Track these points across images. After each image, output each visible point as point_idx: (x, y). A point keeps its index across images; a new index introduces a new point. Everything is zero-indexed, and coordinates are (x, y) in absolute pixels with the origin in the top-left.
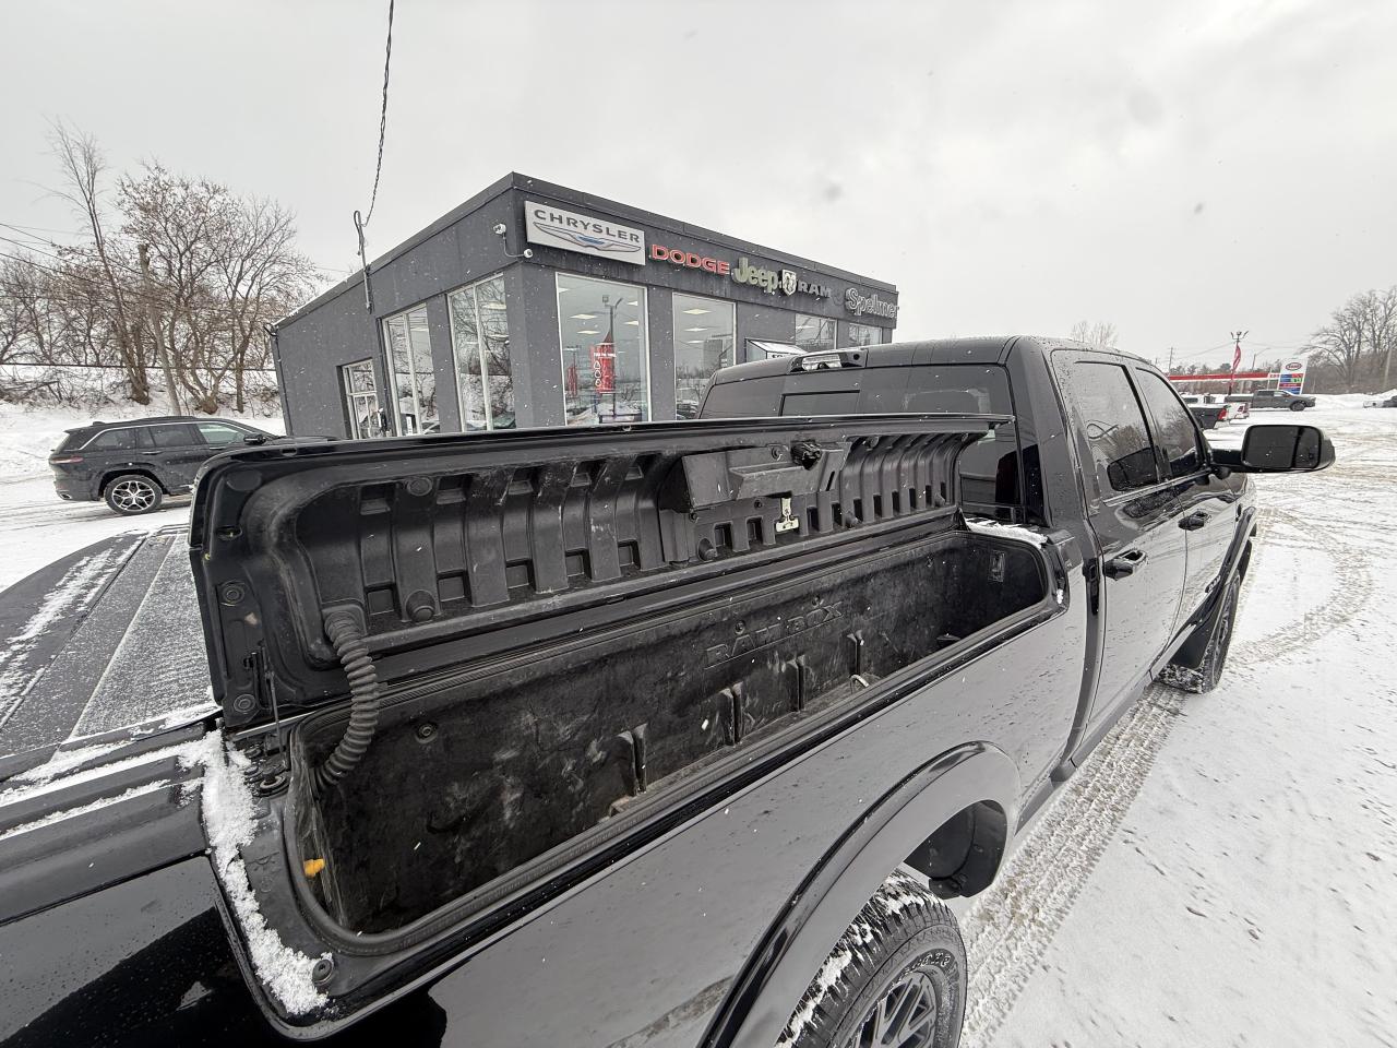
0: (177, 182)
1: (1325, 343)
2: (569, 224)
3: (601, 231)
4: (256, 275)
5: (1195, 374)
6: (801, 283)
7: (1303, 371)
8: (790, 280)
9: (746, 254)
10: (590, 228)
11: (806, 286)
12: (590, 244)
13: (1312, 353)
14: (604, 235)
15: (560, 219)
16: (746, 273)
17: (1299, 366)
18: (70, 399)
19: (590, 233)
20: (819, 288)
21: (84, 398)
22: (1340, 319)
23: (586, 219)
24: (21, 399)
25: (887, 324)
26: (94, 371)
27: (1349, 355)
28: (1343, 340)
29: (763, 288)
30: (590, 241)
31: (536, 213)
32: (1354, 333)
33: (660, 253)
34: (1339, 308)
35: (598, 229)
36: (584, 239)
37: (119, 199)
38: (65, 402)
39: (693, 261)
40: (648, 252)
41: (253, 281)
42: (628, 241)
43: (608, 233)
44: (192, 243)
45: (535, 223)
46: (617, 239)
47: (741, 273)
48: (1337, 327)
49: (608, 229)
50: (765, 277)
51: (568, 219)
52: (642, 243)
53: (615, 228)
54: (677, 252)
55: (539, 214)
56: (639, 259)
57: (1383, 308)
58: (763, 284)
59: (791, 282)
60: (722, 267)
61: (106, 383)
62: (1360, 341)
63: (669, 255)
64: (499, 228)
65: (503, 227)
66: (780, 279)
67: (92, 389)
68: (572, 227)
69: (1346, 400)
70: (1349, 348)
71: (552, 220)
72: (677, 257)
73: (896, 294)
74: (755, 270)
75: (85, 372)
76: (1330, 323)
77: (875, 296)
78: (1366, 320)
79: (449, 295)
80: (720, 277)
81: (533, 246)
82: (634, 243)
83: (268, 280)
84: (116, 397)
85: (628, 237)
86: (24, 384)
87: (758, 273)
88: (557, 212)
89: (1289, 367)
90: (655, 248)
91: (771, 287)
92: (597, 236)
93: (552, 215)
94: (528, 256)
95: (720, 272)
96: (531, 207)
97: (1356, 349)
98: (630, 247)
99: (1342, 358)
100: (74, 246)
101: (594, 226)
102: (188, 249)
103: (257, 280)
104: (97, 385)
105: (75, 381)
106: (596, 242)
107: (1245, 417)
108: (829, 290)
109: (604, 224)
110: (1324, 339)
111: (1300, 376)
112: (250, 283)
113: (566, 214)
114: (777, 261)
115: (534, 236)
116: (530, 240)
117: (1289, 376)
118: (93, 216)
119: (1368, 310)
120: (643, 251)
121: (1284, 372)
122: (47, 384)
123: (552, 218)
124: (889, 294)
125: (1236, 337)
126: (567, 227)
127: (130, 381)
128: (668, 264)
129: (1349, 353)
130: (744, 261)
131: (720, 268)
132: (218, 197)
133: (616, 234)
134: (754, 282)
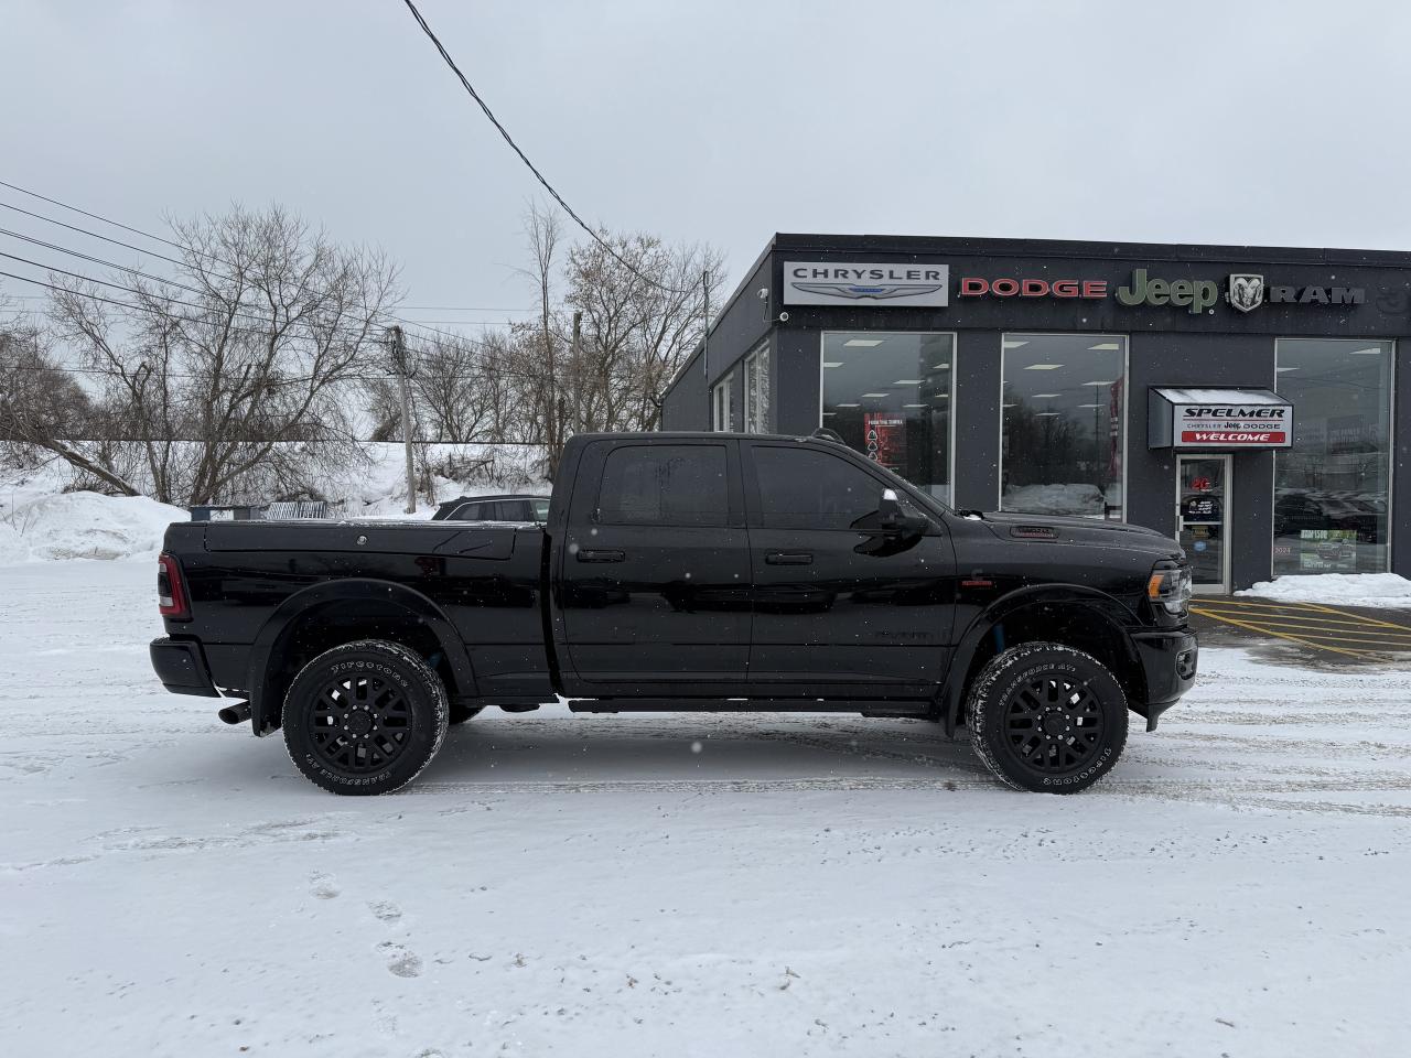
0: (616, 241)
2: (837, 276)
3: (881, 276)
4: (677, 334)
6: (1277, 290)
8: (1248, 287)
10: (866, 275)
12: (864, 294)
14: (885, 280)
15: (826, 274)
16: (1142, 290)
18: (499, 479)
19: (866, 281)
20: (1327, 291)
21: (509, 478)
23: (860, 267)
24: (463, 477)
26: (522, 449)
29: (1182, 308)
30: (864, 291)
31: (795, 273)
33: (973, 288)
35: (877, 275)
36: (855, 290)
37: (566, 268)
38: (495, 481)
39: (1035, 288)
40: (953, 288)
41: (674, 341)
42: (922, 281)
43: (892, 277)
44: (622, 305)
45: (793, 284)
46: (905, 281)
47: (1133, 291)
49: (891, 273)
50: (1184, 291)
51: (836, 271)
52: (944, 279)
53: (901, 269)
54: (1005, 281)
55: (800, 273)
56: (940, 299)
58: (1183, 303)
59: (1251, 291)
60: (1093, 289)
61: (529, 462)
63: (990, 288)
66: (1225, 289)
67: (518, 469)
68: (841, 279)
71: (816, 276)
72: (1003, 285)
74: (1163, 283)
75: (514, 450)
81: (790, 308)
82: (932, 281)
83: (688, 337)
84: (535, 477)
85: (923, 276)
86: (469, 462)
87: (1172, 286)
88: (820, 266)
90: (965, 283)
91: (1203, 304)
92: (875, 283)
93: (815, 270)
94: (784, 320)
95: (1089, 296)
96: (789, 268)
98: (930, 287)
100: (525, 323)
101: (872, 272)
102: (616, 312)
103: (678, 340)
104: (521, 464)
105: (506, 460)
106: (872, 290)
109: (885, 268)
112: (671, 343)
113: (831, 267)
115: (792, 297)
116: (786, 302)
118: (545, 288)
120: (945, 289)
122: (484, 463)
123: (816, 274)
126: (836, 281)
127: (548, 460)
128: (989, 297)
130: (1139, 273)
132: (651, 251)
133: (905, 276)
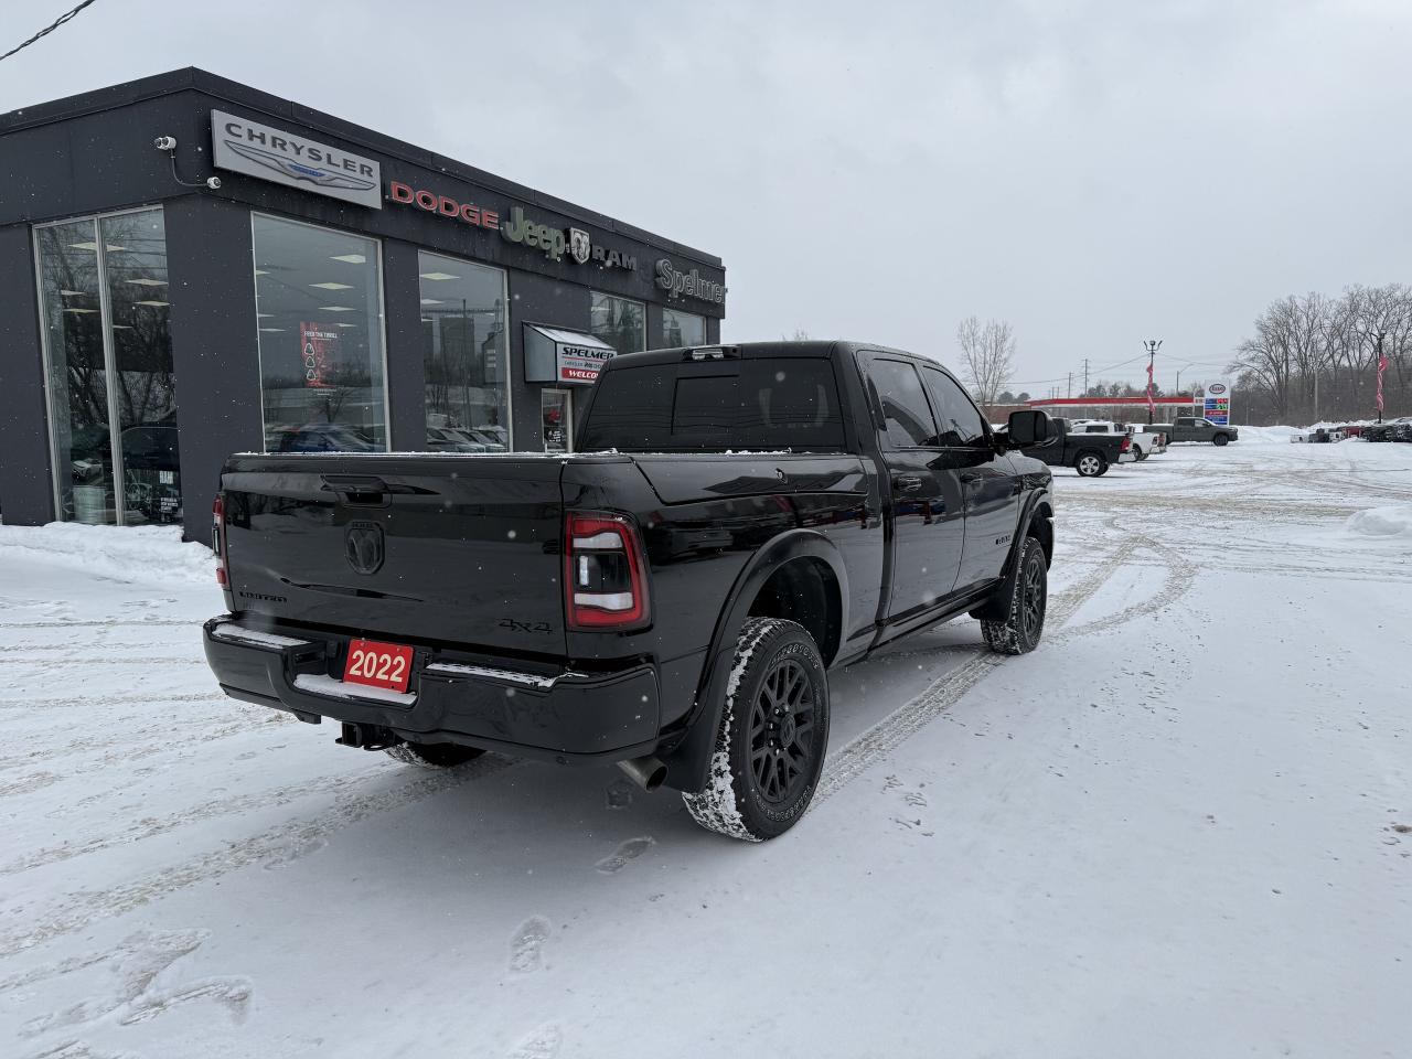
1: (1252, 359)
2: (274, 145)
3: (320, 158)
5: (1118, 397)
6: (596, 248)
7: (1226, 395)
8: (581, 241)
9: (520, 203)
10: (304, 152)
11: (603, 251)
12: (306, 175)
13: (1241, 372)
14: (323, 163)
15: (262, 138)
16: (521, 229)
17: (1223, 389)
19: (304, 160)
20: (620, 256)
22: (1263, 328)
23: (300, 141)
25: (713, 311)
27: (1278, 378)
28: (1270, 358)
29: (544, 252)
30: (305, 171)
31: (228, 127)
32: (1281, 350)
33: (402, 193)
34: (1261, 317)
35: (315, 155)
36: (295, 168)
39: (448, 207)
40: (384, 190)
42: (358, 175)
43: (329, 162)
45: (225, 141)
46: (341, 170)
47: (515, 229)
48: (1262, 340)
49: (329, 156)
50: (547, 236)
51: (274, 139)
52: (376, 178)
53: (339, 155)
54: (426, 194)
55: (233, 129)
56: (373, 200)
57: (1304, 319)
58: (546, 247)
59: (583, 245)
60: (489, 219)
62: (1287, 360)
63: (414, 197)
64: (166, 142)
65: (172, 142)
66: (568, 240)
68: (278, 150)
69: (1274, 433)
70: (1278, 368)
71: (251, 139)
72: (426, 200)
73: (723, 271)
74: (532, 225)
76: (1254, 335)
77: (695, 272)
78: (1290, 333)
79: (36, 227)
80: (484, 231)
81: (222, 173)
82: (365, 177)
85: (358, 169)
87: (538, 230)
88: (258, 128)
89: (1213, 389)
90: (395, 186)
91: (556, 252)
92: (313, 165)
93: (250, 131)
94: (213, 186)
95: (485, 224)
96: (220, 119)
97: (1284, 370)
98: (361, 184)
99: (1272, 380)
101: (311, 150)
106: (313, 173)
107: (1161, 452)
108: (633, 260)
109: (324, 149)
110: (1252, 354)
111: (1225, 401)
113: (270, 132)
114: (564, 216)
115: (224, 158)
116: (217, 164)
117: (1214, 401)
119: (1291, 321)
120: (378, 189)
121: (1209, 395)
123: (251, 136)
124: (712, 269)
125: (1150, 347)
126: (273, 151)
128: (413, 208)
129: (1278, 373)
130: (518, 212)
131: (486, 219)
133: (342, 164)
134: (533, 243)
